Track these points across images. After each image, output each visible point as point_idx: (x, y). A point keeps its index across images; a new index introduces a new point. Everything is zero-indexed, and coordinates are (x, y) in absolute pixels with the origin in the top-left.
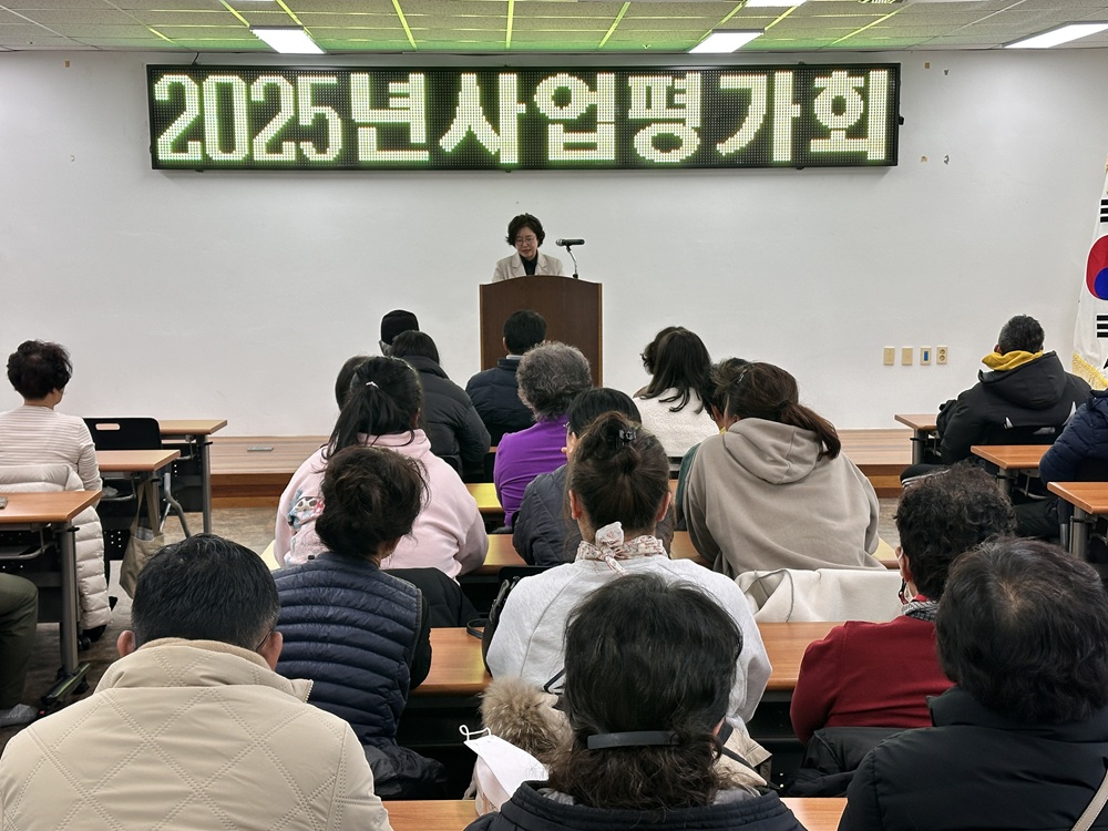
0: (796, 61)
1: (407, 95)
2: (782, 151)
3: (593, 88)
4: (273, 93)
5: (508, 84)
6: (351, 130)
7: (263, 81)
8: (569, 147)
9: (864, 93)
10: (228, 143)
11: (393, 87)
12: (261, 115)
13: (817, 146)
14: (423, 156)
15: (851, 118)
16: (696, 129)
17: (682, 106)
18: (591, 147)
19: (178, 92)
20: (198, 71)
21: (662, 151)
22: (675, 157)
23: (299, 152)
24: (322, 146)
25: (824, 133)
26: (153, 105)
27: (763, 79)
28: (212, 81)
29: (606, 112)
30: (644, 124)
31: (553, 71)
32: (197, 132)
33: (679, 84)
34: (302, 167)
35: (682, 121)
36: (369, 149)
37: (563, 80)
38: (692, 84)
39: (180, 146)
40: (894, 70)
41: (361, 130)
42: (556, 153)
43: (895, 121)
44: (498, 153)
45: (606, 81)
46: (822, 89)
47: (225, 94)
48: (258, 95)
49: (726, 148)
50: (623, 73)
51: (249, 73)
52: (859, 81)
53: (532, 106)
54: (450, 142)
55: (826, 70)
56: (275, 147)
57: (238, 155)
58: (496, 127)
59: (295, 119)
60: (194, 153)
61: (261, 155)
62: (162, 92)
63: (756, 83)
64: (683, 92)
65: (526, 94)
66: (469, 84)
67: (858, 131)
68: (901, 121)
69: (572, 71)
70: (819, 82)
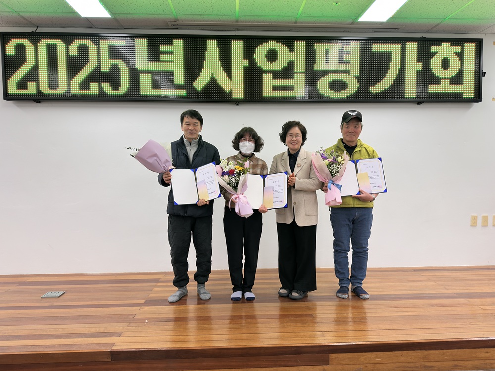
0: (419, 35)
1: (171, 53)
2: (411, 89)
3: (291, 50)
4: (83, 50)
5: (237, 47)
6: (135, 74)
7: (77, 43)
8: (275, 88)
9: (460, 56)
10: (53, 81)
11: (163, 48)
12: (75, 64)
13: (433, 89)
14: (183, 93)
15: (453, 71)
16: (357, 77)
17: (348, 63)
18: (290, 88)
19: (21, 49)
20: (35, 37)
21: (335, 91)
22: (343, 94)
23: (101, 89)
24: (116, 85)
25: (436, 80)
26: (5, 56)
27: (399, 46)
28: (43, 44)
29: (300, 67)
30: (325, 73)
31: (267, 39)
32: (32, 76)
33: (346, 48)
34: (102, 98)
35: (348, 72)
36: (146, 87)
37: (273, 45)
38: (354, 48)
39: (22, 84)
40: (479, 43)
41: (142, 76)
42: (267, 91)
43: (479, 74)
44: (231, 92)
45: (300, 46)
46: (435, 54)
47: (52, 51)
48: (74, 51)
49: (376, 89)
50: (311, 41)
51: (68, 38)
52: (458, 49)
53: (253, 62)
54: (200, 84)
55: (438, 42)
56: (84, 85)
57: (61, 90)
58: (229, 75)
59: (98, 68)
60: (31, 89)
61: (75, 90)
62: (11, 49)
63: (394, 49)
64: (349, 53)
65: (249, 53)
66: (212, 49)
67: (457, 79)
68: (484, 74)
69: (278, 39)
70: (433, 49)
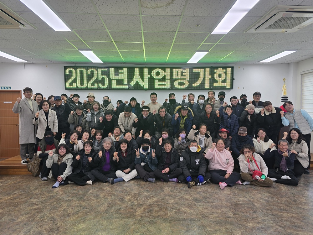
0: (210, 66)
1: (123, 73)
2: (207, 86)
3: (165, 71)
4: (92, 72)
5: (146, 71)
6: (110, 81)
7: (90, 70)
8: (159, 85)
9: (225, 73)
10: (82, 84)
11: (120, 71)
12: (90, 77)
13: (215, 85)
14: (126, 87)
15: (222, 79)
16: (188, 81)
17: (185, 76)
18: (165, 85)
19: (70, 72)
20: (76, 68)
21: (180, 86)
22: (183, 87)
23: (98, 85)
24: (103, 84)
25: (217, 82)
26: (65, 75)
27: (203, 70)
28: (78, 70)
29: (168, 77)
30: (176, 80)
31: (156, 68)
32: (75, 81)
33: (184, 71)
34: (99, 89)
35: (185, 79)
36: (114, 85)
37: (158, 70)
38: (187, 71)
39: (71, 84)
40: (232, 68)
41: (113, 81)
42: (156, 86)
43: (232, 79)
44: (143, 86)
45: (168, 70)
46: (216, 72)
47: (81, 72)
48: (89, 73)
49: (195, 85)
50: (171, 69)
51: (87, 68)
52: (225, 71)
53: (151, 76)
54: (133, 83)
55: (217, 68)
56: (93, 84)
57: (84, 86)
58: (143, 80)
59: (97, 78)
60: (74, 86)
61: (90, 86)
62: (67, 72)
63: (201, 71)
64: (185, 73)
65: (150, 73)
66: (137, 71)
67: (224, 81)
68: (234, 79)
69: (160, 68)
70: (215, 71)
